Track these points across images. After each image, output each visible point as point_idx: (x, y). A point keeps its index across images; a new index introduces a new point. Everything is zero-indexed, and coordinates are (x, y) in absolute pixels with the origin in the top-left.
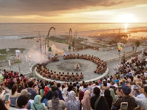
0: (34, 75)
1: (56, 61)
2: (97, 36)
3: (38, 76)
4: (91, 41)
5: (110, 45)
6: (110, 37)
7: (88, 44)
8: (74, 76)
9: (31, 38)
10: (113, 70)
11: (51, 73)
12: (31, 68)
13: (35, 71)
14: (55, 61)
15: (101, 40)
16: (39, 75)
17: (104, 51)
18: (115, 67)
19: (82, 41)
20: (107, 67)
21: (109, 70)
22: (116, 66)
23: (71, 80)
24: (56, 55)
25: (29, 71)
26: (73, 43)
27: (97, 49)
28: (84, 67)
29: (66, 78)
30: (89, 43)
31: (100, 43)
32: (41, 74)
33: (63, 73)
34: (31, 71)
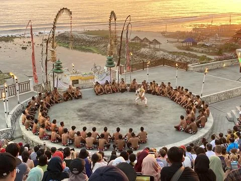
0: (18, 134)
1: (76, 98)
2: (184, 33)
3: (27, 138)
4: (167, 47)
5: (217, 57)
6: (221, 35)
7: (160, 54)
8: (120, 137)
9: (7, 39)
10: (227, 121)
11: (61, 128)
12: (10, 117)
13: (21, 123)
14: (72, 99)
15: (195, 44)
16: (30, 135)
17: (201, 72)
18: (232, 114)
19: (145, 46)
20: (208, 112)
21: (214, 120)
22: (233, 111)
23: (114, 146)
24: (75, 82)
25: (3, 126)
26: (120, 51)
27: (184, 66)
28: (149, 113)
29: (101, 141)
30: (162, 52)
31: (192, 50)
32: (36, 132)
33: (94, 129)
34: (9, 125)
